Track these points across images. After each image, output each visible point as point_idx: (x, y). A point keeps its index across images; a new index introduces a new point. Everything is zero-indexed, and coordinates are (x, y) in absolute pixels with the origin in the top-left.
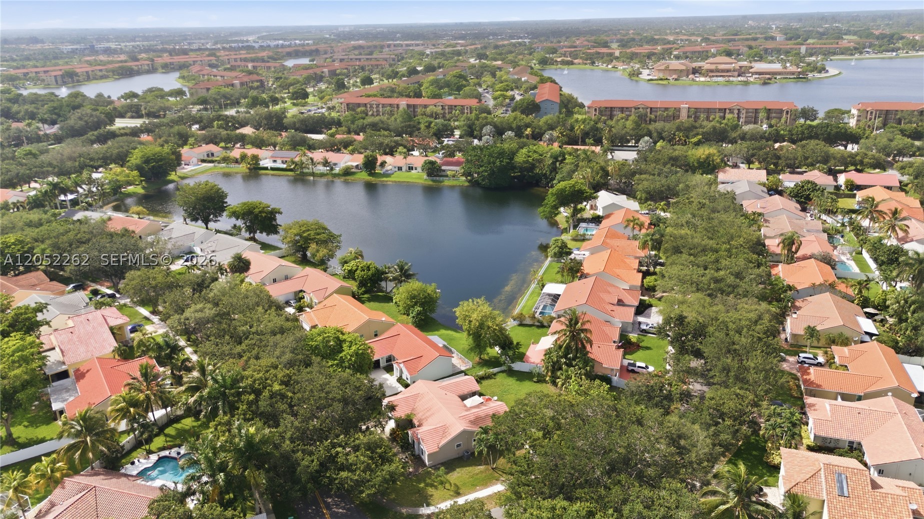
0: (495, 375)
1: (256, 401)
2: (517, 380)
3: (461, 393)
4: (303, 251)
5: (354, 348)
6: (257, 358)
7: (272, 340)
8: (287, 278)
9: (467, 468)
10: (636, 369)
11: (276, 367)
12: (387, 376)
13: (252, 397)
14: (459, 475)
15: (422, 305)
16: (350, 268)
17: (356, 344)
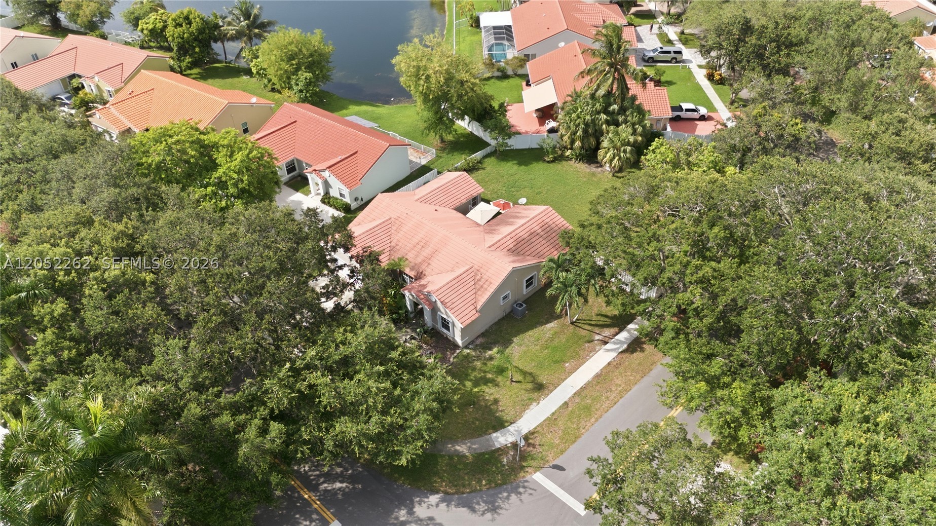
0: (480, 162)
1: (75, 311)
2: (520, 164)
3: (457, 203)
4: (49, 13)
5: (239, 156)
6: (35, 208)
7: (56, 167)
8: (35, 58)
9: (531, 333)
11: (89, 223)
12: (298, 196)
13: (60, 306)
14: (524, 348)
15: (310, 67)
16: (151, 27)
17: (240, 149)
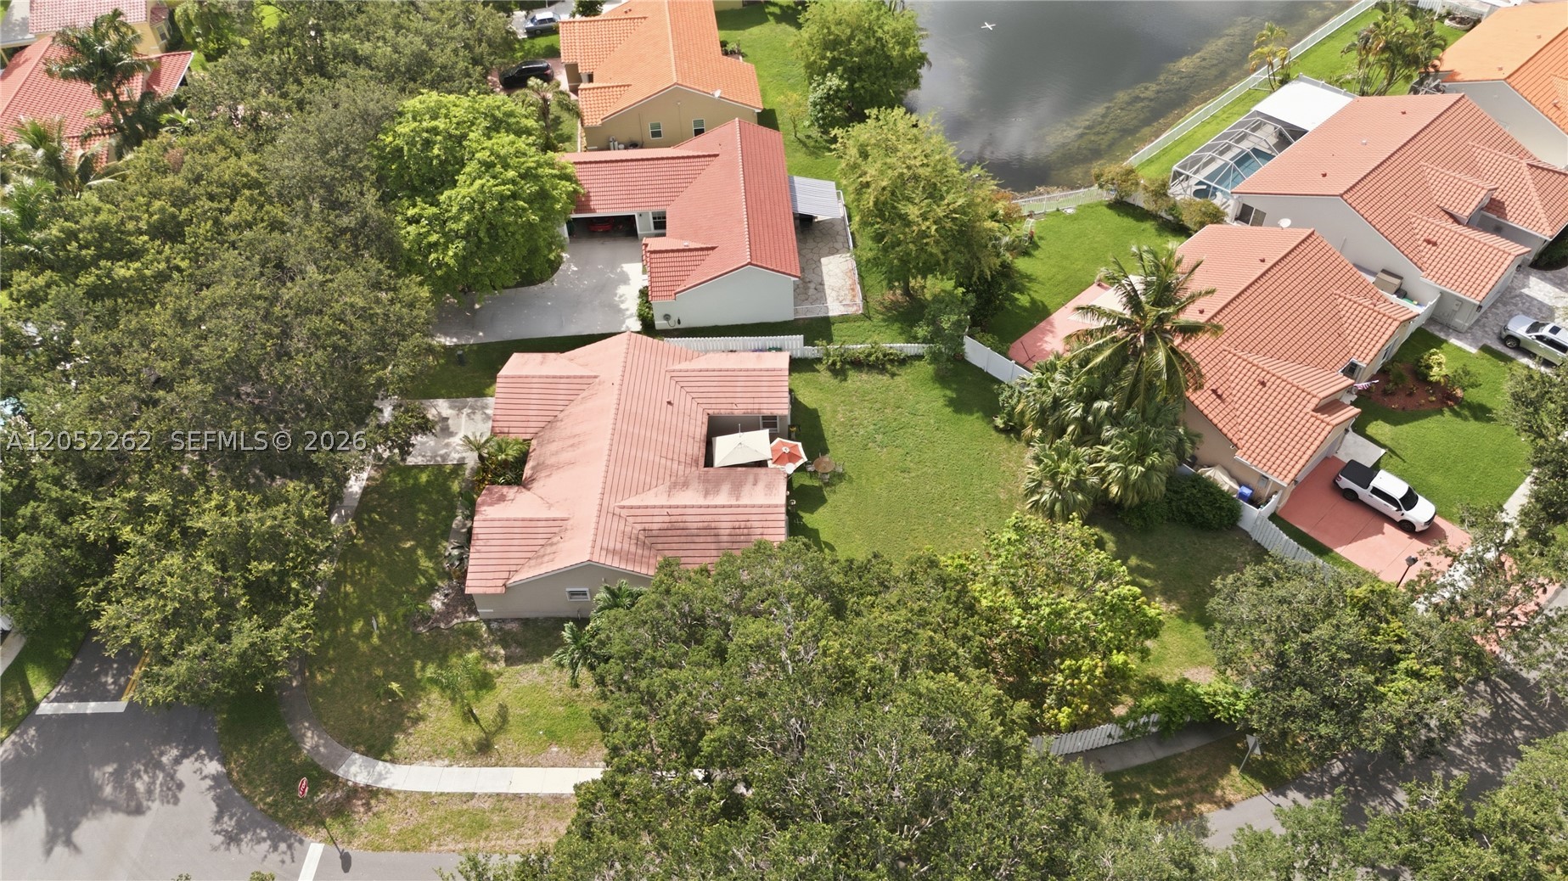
0: (901, 363)
3: (724, 410)
10: (1363, 493)
